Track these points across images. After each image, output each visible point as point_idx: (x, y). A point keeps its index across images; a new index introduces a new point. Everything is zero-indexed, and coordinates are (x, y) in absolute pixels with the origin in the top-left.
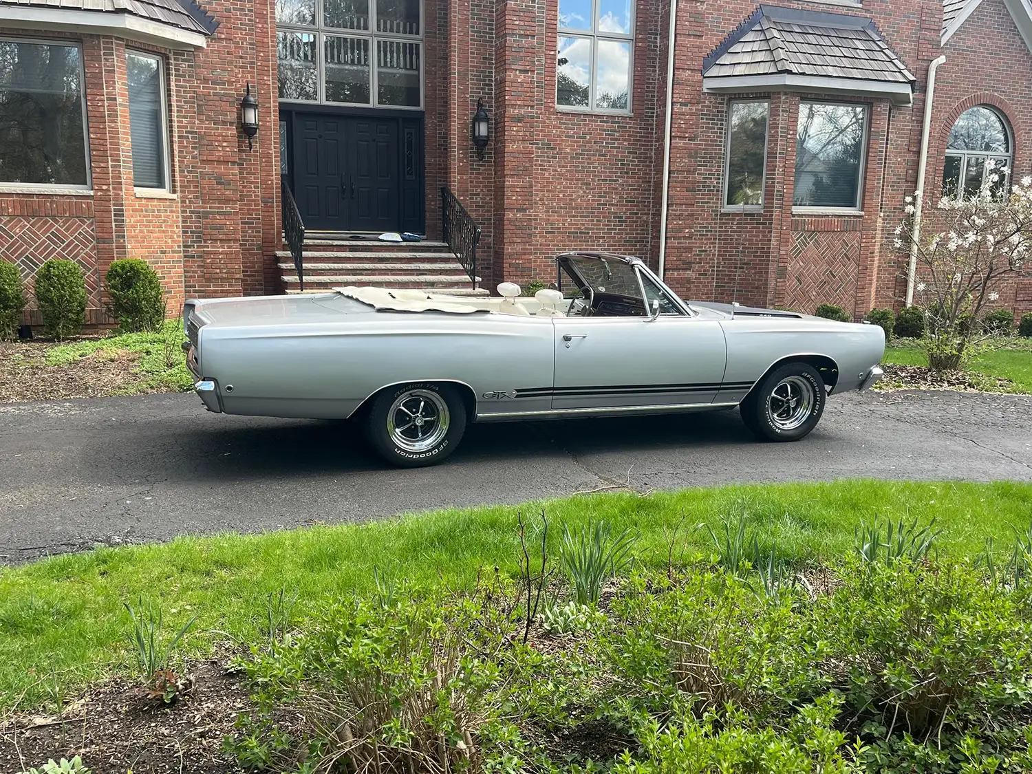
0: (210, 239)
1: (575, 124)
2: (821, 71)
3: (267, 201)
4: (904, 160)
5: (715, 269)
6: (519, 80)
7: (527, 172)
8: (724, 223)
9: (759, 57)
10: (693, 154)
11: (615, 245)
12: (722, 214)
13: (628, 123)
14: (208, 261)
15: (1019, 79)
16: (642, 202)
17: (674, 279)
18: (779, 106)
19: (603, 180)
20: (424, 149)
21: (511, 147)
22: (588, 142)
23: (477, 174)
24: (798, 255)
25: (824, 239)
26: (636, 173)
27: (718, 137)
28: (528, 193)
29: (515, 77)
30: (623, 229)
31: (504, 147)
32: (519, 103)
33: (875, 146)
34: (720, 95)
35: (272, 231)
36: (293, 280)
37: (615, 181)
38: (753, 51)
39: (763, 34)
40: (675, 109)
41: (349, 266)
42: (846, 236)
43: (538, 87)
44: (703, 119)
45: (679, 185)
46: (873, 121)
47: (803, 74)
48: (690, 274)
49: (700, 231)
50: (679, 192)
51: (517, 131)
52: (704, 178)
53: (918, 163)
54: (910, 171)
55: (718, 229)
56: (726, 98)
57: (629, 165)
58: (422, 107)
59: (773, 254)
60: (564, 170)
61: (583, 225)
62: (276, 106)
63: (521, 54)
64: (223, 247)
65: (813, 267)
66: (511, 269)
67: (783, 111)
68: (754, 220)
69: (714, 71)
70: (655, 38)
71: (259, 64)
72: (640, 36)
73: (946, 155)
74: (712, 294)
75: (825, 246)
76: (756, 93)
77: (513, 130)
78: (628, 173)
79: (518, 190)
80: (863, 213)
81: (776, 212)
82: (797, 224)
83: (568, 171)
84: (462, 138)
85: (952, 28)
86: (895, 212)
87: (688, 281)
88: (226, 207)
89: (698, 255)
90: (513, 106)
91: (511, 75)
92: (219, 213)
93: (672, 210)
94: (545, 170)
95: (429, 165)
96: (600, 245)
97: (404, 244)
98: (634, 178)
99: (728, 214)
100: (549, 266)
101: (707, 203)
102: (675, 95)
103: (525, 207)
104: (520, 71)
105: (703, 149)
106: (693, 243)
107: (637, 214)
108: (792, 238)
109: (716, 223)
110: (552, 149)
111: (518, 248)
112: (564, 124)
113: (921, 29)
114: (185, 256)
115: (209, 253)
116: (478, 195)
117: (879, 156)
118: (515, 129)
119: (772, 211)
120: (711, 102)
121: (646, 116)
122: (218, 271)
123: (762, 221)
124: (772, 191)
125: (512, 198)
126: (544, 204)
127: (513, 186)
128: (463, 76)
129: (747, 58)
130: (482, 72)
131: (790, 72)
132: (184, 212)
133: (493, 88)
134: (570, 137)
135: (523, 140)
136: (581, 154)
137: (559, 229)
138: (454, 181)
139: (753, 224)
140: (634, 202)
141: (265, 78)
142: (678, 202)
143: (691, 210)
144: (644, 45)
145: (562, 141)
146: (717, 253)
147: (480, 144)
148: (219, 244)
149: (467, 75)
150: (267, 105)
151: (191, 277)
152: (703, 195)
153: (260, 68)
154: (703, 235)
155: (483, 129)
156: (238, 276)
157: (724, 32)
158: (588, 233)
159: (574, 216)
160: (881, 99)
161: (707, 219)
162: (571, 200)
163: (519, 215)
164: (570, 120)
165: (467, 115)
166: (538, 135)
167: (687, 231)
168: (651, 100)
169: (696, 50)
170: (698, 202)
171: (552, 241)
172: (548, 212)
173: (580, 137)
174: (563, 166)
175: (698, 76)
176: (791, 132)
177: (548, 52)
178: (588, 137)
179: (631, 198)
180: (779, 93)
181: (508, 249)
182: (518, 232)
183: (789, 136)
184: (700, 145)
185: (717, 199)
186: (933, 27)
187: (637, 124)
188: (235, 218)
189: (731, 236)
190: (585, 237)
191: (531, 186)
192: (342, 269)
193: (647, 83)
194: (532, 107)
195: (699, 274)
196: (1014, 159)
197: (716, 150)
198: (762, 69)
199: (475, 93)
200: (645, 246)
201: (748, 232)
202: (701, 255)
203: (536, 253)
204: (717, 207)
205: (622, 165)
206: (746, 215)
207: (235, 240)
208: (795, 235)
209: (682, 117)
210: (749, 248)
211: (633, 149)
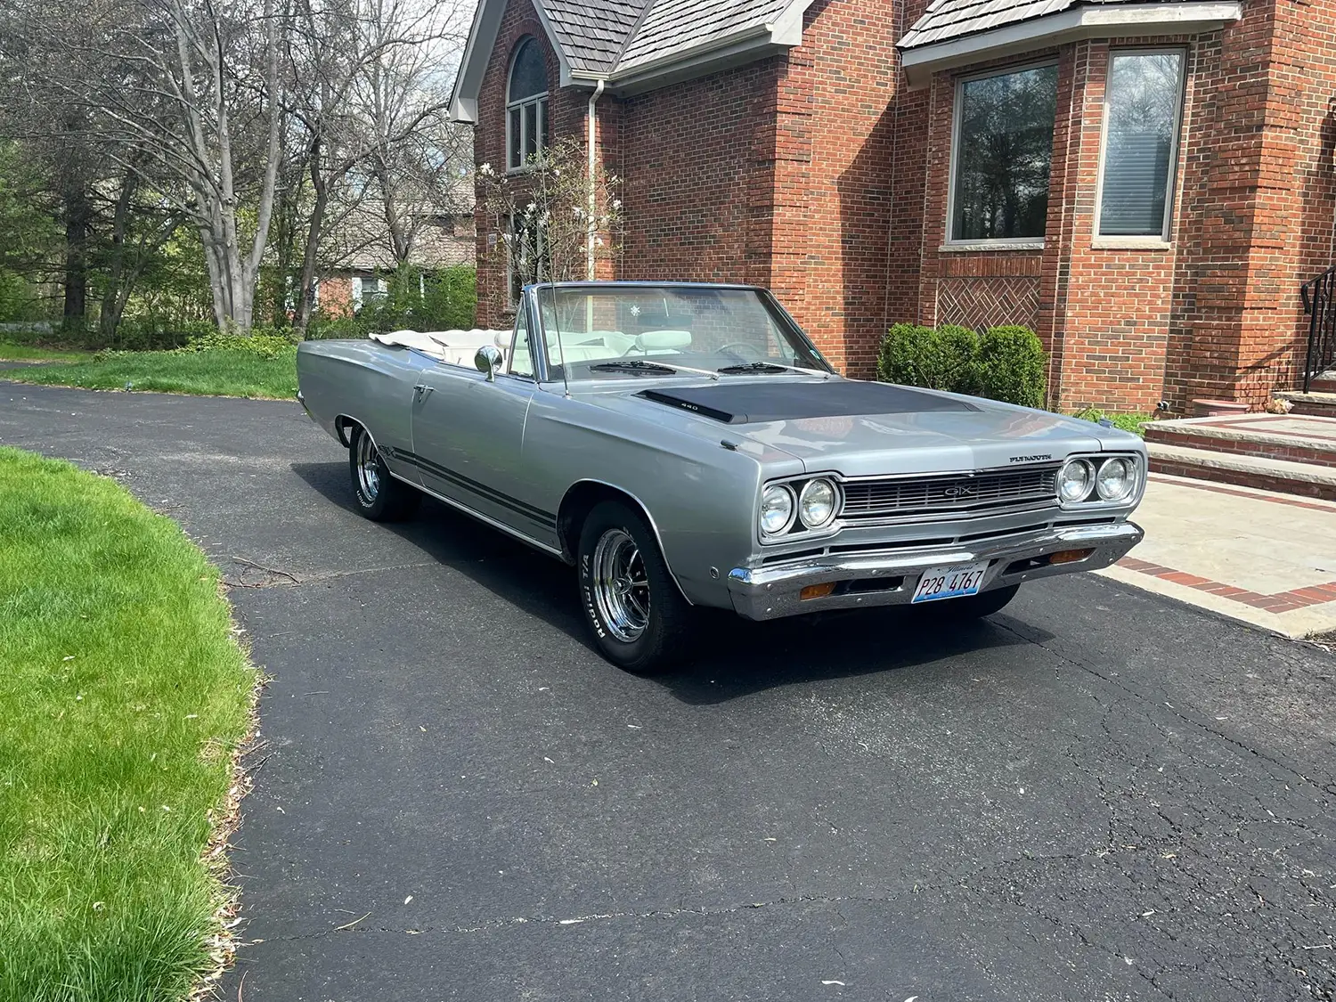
0: (1204, 307)
14: (1197, 339)
64: (1220, 319)
88: (1233, 258)
92: (1221, 268)
114: (1172, 331)
115: (1200, 327)
122: (1208, 354)
132: (1178, 267)
148: (1216, 315)
151: (1174, 361)
188: (1244, 273)
207: (1238, 310)
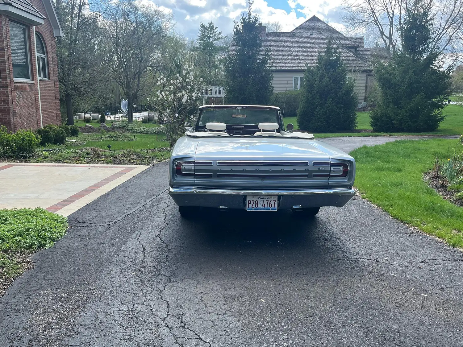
25: (25, 95)
33: (33, 48)
42: (31, 94)
46: (31, 36)
47: (15, 7)
67: (4, 25)
75: (25, 99)
80: (33, 82)
81: (9, 81)
82: (16, 87)
108: (15, 95)
119: (6, 80)
123: (4, 86)
124: (4, 69)
131: (11, 4)
160: (32, 25)
196: (48, 58)
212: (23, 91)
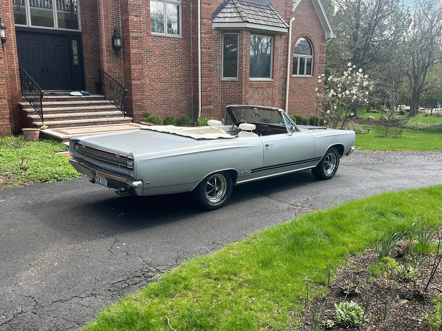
1: (159, 41)
2: (258, 22)
3: (12, 77)
4: (283, 58)
5: (220, 104)
6: (135, 20)
7: (140, 62)
8: (223, 85)
9: (234, 15)
10: (210, 55)
11: (179, 95)
12: (222, 81)
13: (181, 41)
15: (315, 27)
16: (188, 76)
17: (206, 109)
18: (243, 36)
19: (172, 66)
20: (83, 50)
21: (133, 51)
22: (165, 49)
23: (115, 63)
24: (252, 98)
25: (260, 91)
26: (185, 63)
27: (219, 48)
28: (141, 73)
29: (133, 18)
30: (181, 88)
31: (130, 51)
32: (135, 31)
33: (276, 53)
34: (219, 30)
35: (16, 92)
36: (36, 117)
37: (177, 66)
38: (231, 12)
39: (234, 5)
40: (202, 36)
41: (61, 109)
42: (268, 90)
43: (143, 23)
44: (213, 40)
45: (205, 69)
46: (275, 43)
47: (253, 23)
48: (211, 107)
49: (214, 88)
50: (205, 71)
51: (135, 44)
52: (214, 66)
53: (287, 60)
54: (285, 63)
55: (220, 88)
56: (221, 31)
57: (182, 60)
58: (80, 30)
59: (243, 98)
60: (156, 61)
61: (165, 86)
62: (13, 28)
63: (135, 8)
65: (257, 103)
66: (136, 107)
67: (245, 38)
68: (235, 83)
69: (217, 20)
70: (190, 4)
71: (4, 6)
72: (184, 3)
73: (294, 56)
74: (219, 115)
75: (261, 94)
76: (233, 30)
77: (133, 43)
78: (182, 63)
79: (137, 71)
80: (273, 80)
81: (244, 80)
82: (251, 85)
83: (157, 62)
84: (108, 46)
85: (295, 6)
86: (280, 79)
87: (211, 110)
89: (213, 99)
90: (133, 32)
91: (131, 18)
93: (203, 80)
94: (148, 62)
95: (86, 58)
96: (173, 95)
97: (83, 97)
98: (185, 65)
99: (224, 81)
100: (152, 105)
101: (216, 76)
102: (202, 30)
103: (140, 78)
104: (135, 16)
105: (213, 53)
106: (211, 94)
107: (186, 81)
108: (250, 91)
109: (219, 85)
110: (150, 52)
111: (138, 97)
112: (155, 41)
113: (286, 6)
116: (116, 73)
117: (277, 57)
118: (134, 43)
119: (242, 80)
120: (215, 33)
121: (188, 38)
123: (239, 84)
124: (241, 71)
125: (135, 74)
126: (148, 77)
127: (135, 69)
128: (106, 17)
129: (229, 15)
130: (115, 15)
131: (248, 22)
133: (120, 23)
134: (158, 47)
135: (138, 48)
136: (163, 55)
137: (156, 88)
138: (105, 67)
139: (235, 85)
140: (185, 76)
141: (7, 14)
142: (205, 76)
143: (210, 80)
144: (186, 7)
145: (154, 48)
146: (220, 98)
147: (116, 49)
149: (108, 16)
150: (9, 28)
152: (214, 73)
153: (4, 8)
154: (215, 90)
155: (118, 42)
156: (7, 117)
157: (219, 3)
158: (168, 90)
159: (161, 82)
160: (277, 34)
161: (216, 83)
162: (160, 75)
163: (138, 82)
164: (157, 39)
165: (109, 35)
166: (144, 46)
167: (209, 88)
168: (190, 31)
169: (209, 10)
170: (213, 76)
171: (153, 94)
172: (150, 81)
173: (162, 47)
174: (156, 60)
175: (210, 22)
176: (248, 47)
177: (146, 8)
178: (165, 47)
179: (184, 74)
180: (243, 30)
181: (134, 98)
182: (138, 90)
183: (247, 49)
184: (212, 51)
185: (220, 75)
186: (290, 6)
187: (185, 42)
188: (3, 86)
189: (225, 90)
190: (167, 92)
191: (142, 69)
192: (58, 111)
193: (188, 24)
194: (141, 33)
195: (214, 107)
196: (314, 58)
197: (218, 54)
198: (236, 20)
199: (112, 25)
200: (191, 95)
201: (233, 89)
202: (215, 99)
203: (146, 99)
204: (219, 78)
205: (180, 59)
206: (232, 81)
207: (4, 98)
208: (250, 90)
209: (205, 39)
210: (234, 95)
211: (184, 52)
212: (259, 88)
